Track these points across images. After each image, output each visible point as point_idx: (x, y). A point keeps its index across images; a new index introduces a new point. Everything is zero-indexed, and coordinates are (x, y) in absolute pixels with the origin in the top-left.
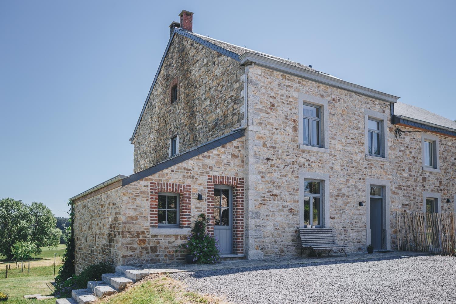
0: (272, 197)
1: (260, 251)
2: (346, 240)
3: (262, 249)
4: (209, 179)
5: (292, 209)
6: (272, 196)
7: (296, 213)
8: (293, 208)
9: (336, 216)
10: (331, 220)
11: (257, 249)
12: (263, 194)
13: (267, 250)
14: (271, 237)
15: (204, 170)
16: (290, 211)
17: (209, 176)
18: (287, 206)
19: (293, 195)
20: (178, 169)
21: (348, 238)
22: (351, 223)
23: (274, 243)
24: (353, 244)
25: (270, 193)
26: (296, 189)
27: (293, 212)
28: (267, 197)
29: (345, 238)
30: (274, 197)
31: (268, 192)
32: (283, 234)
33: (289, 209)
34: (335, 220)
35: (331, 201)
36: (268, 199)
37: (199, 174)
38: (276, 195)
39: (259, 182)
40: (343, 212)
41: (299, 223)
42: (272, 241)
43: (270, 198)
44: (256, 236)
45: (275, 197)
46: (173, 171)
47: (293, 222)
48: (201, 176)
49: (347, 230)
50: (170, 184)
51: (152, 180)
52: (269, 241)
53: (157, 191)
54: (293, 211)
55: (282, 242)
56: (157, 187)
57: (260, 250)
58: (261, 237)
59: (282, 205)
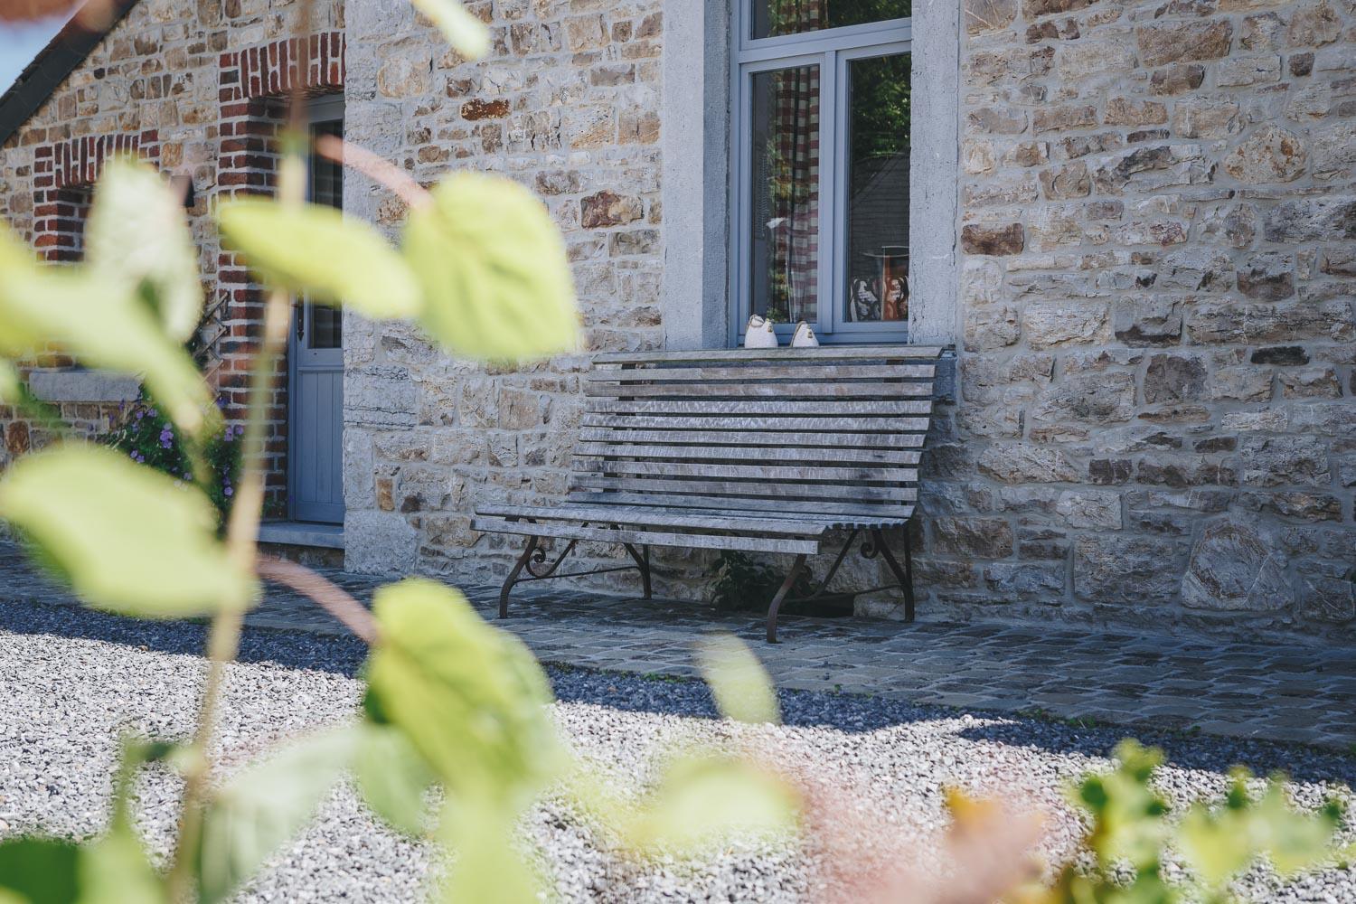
0: (470, 126)
1: (402, 518)
2: (1173, 478)
3: (414, 504)
4: (226, 78)
5: (605, 198)
6: (471, 116)
7: (644, 225)
8: (611, 186)
9: (1039, 218)
10: (976, 261)
11: (385, 502)
12: (420, 112)
13: (438, 518)
14: (467, 423)
15: (208, 31)
16: (592, 212)
17: (225, 61)
18: (572, 179)
19: (613, 78)
20: (117, 55)
21: (1192, 462)
22: (1245, 286)
23: (486, 469)
24: (1266, 537)
25: (462, 101)
26: (637, 24)
27: (617, 220)
28: (443, 134)
29: (1160, 458)
30: (482, 122)
31: (450, 93)
32: (541, 400)
33: (589, 202)
34: (1034, 258)
35: (979, 62)
36: (445, 145)
37: (189, 57)
38: (497, 108)
39: (398, 37)
40: (1131, 161)
41: (659, 306)
42: (468, 455)
43: (458, 135)
44: (380, 417)
45: (495, 120)
46: (99, 74)
47: (615, 304)
48: (196, 72)
49: (1191, 370)
50: (92, 140)
51: (40, 135)
52: (451, 449)
53: (53, 187)
54: (613, 211)
55: (536, 460)
56: (55, 167)
57: (405, 509)
58: (405, 418)
59: (535, 172)
